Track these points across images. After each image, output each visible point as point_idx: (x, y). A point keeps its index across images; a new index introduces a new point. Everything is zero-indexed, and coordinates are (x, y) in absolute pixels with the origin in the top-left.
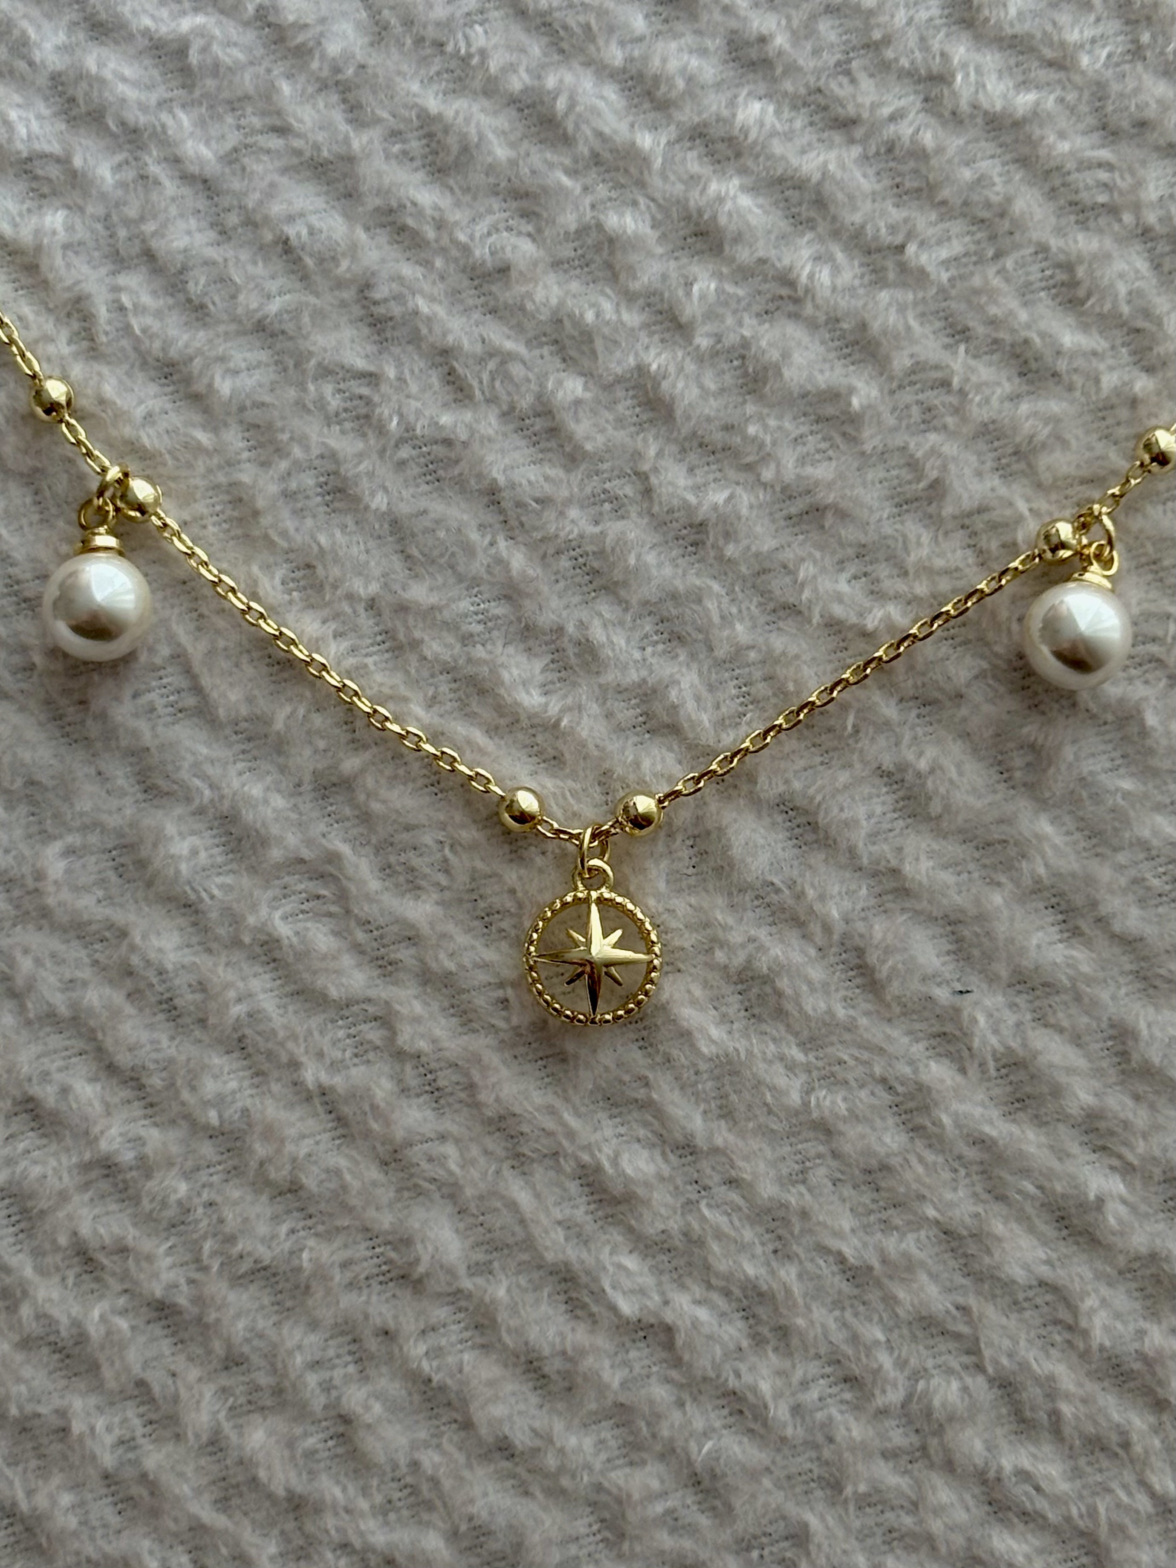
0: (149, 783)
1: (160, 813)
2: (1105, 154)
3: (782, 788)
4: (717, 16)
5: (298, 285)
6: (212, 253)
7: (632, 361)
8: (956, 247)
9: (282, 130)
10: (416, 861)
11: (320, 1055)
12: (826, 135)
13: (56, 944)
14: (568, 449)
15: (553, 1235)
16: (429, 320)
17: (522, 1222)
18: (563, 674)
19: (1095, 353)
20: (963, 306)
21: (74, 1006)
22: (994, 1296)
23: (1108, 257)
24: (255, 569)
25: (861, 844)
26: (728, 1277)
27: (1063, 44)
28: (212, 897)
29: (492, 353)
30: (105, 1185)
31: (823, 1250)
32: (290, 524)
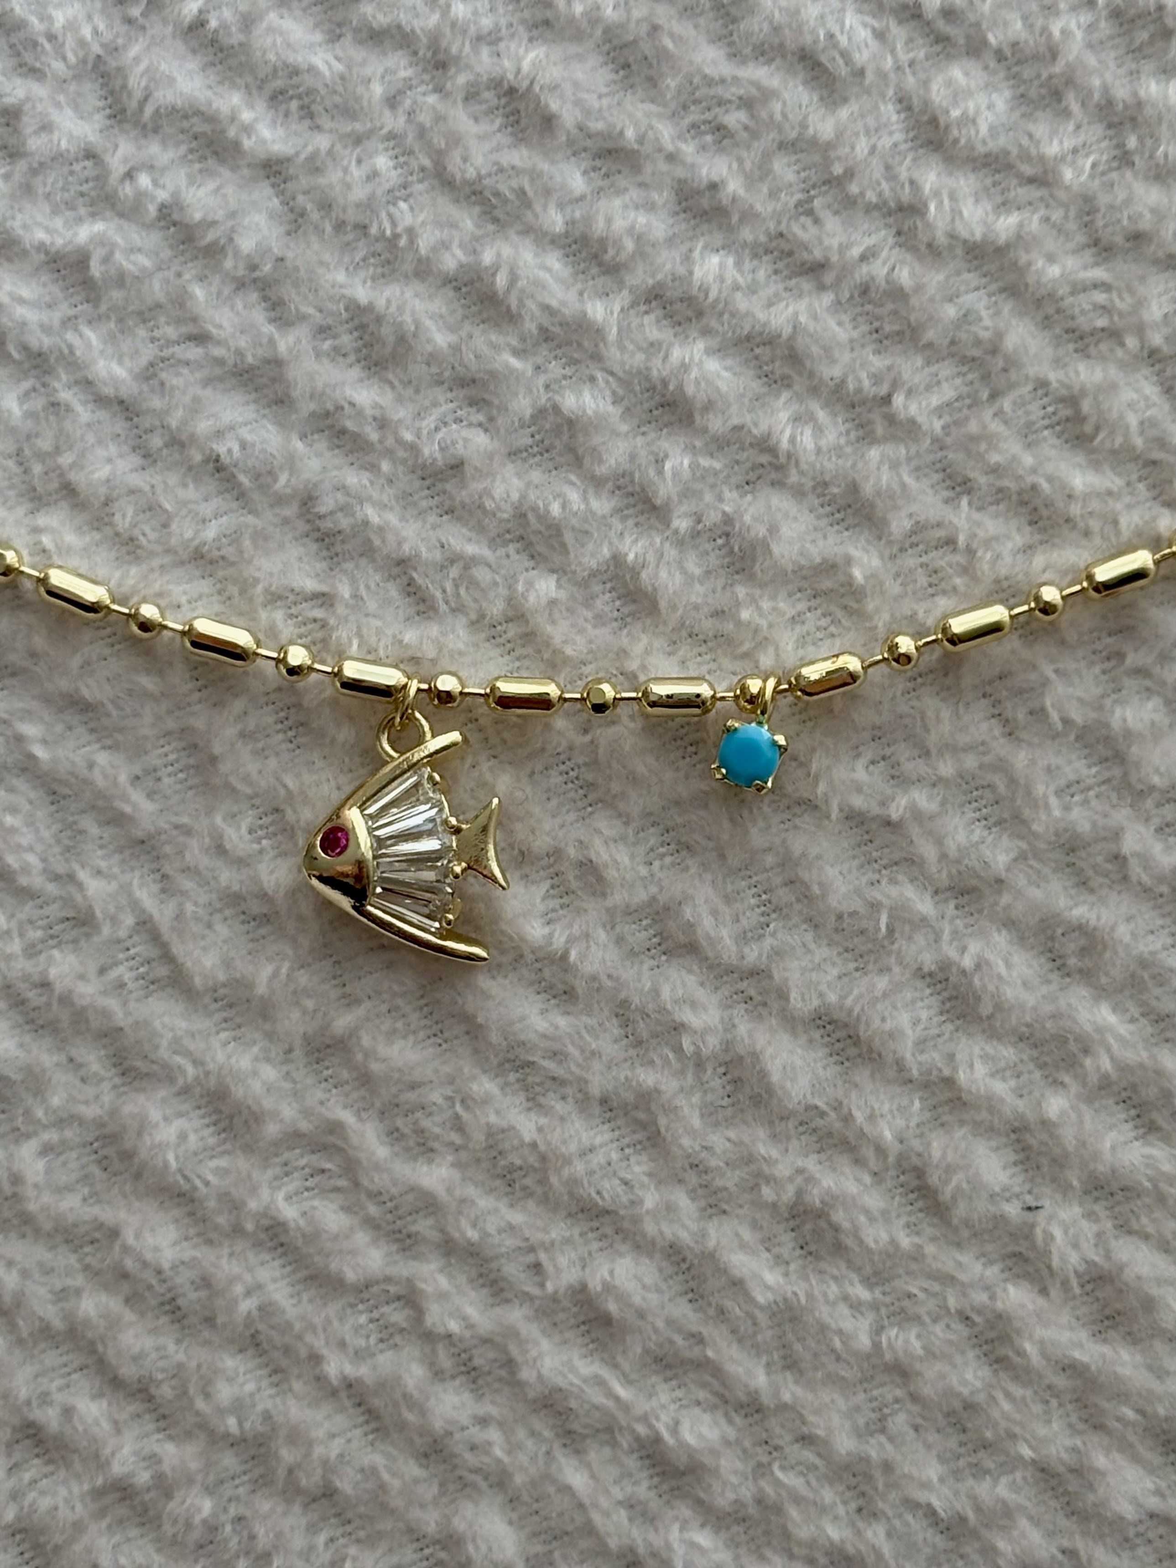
0: (126, 1064)
1: (141, 1098)
2: (1099, 274)
3: (816, 1003)
4: (663, 166)
5: (235, 505)
6: (136, 480)
7: (606, 552)
8: (948, 392)
9: (200, 338)
10: (426, 1123)
11: (342, 1345)
12: (793, 282)
13: (39, 1253)
14: (546, 656)
15: (615, 1518)
16: (381, 530)
17: (581, 1506)
18: (565, 900)
19: (1110, 493)
20: (961, 456)
21: (68, 1316)
22: (1102, 1536)
23: (1113, 387)
24: (218, 820)
25: (908, 1056)
26: (812, 1544)
27: (1042, 158)
28: (207, 1184)
29: (453, 559)
30: (122, 1511)
31: (912, 1505)
32: (252, 767)
